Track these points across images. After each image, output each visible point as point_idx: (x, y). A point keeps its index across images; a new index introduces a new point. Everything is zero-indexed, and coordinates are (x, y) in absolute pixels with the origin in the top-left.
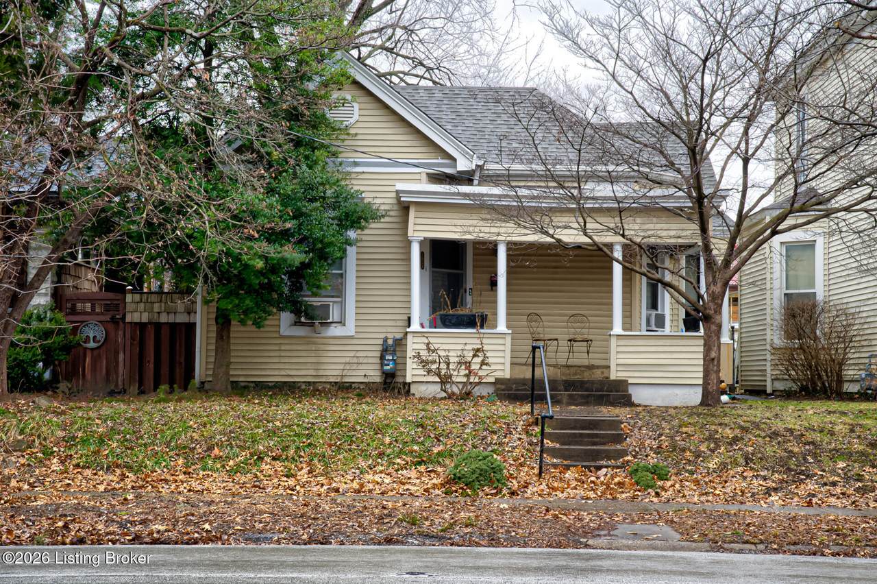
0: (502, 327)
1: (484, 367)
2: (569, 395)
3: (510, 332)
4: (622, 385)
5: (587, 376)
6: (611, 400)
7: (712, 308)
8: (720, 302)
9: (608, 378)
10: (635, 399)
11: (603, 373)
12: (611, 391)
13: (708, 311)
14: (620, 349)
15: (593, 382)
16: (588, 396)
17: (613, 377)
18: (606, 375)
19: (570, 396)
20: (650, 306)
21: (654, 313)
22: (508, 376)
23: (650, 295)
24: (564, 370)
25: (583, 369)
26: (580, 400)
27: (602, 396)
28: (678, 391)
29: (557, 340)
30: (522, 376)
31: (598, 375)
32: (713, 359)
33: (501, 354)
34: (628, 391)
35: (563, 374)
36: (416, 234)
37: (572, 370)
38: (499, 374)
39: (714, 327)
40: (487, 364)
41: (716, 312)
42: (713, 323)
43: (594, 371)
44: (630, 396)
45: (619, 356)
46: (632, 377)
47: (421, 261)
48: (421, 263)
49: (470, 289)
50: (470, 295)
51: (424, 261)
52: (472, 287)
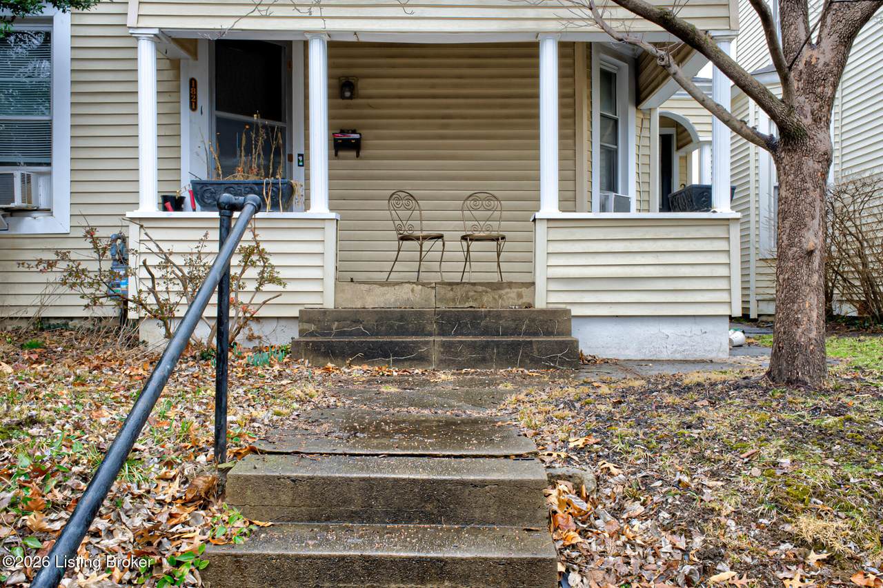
0: (319, 206)
1: (267, 287)
2: (443, 344)
3: (333, 215)
4: (556, 320)
5: (488, 303)
6: (535, 354)
7: (808, 108)
8: (829, 90)
9: (529, 306)
10: (585, 349)
11: (520, 296)
12: (536, 334)
13: (795, 118)
14: (554, 247)
15: (498, 315)
16: (486, 346)
17: (540, 304)
18: (525, 300)
19: (447, 347)
20: (605, 185)
21: (612, 195)
22: (329, 305)
23: (604, 164)
24: (442, 290)
25: (480, 288)
26: (467, 355)
27: (515, 346)
28: (668, 329)
29: (440, 237)
30: (359, 305)
31: (510, 300)
32: (810, 253)
33: (316, 261)
34: (569, 333)
35: (441, 300)
36: (144, 22)
37: (460, 291)
38: (312, 301)
39: (811, 165)
40: (272, 280)
41: (816, 120)
42: (810, 152)
43: (503, 292)
44: (574, 344)
45: (553, 261)
46: (579, 303)
47: (191, 94)
48: (191, 98)
49: (299, 155)
50: (299, 165)
51: (196, 95)
52: (303, 153)
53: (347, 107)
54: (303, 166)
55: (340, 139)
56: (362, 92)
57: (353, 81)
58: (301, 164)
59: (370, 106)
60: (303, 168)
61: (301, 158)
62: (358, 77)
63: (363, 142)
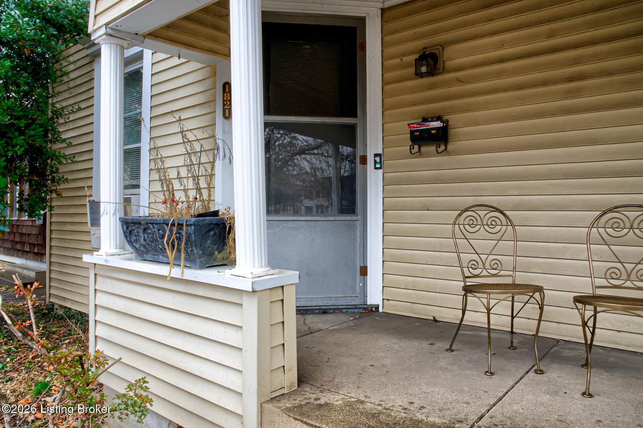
47: (224, 101)
48: (224, 105)
49: (376, 155)
50: (376, 168)
51: (230, 101)
52: (380, 152)
53: (431, 87)
54: (380, 168)
55: (417, 131)
56: (449, 64)
57: (436, 52)
58: (378, 166)
59: (460, 81)
60: (381, 171)
61: (378, 159)
62: (443, 46)
63: (452, 132)
